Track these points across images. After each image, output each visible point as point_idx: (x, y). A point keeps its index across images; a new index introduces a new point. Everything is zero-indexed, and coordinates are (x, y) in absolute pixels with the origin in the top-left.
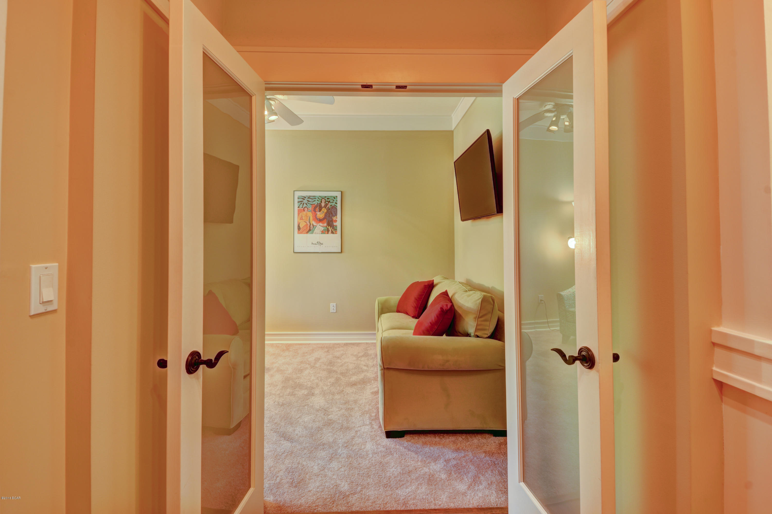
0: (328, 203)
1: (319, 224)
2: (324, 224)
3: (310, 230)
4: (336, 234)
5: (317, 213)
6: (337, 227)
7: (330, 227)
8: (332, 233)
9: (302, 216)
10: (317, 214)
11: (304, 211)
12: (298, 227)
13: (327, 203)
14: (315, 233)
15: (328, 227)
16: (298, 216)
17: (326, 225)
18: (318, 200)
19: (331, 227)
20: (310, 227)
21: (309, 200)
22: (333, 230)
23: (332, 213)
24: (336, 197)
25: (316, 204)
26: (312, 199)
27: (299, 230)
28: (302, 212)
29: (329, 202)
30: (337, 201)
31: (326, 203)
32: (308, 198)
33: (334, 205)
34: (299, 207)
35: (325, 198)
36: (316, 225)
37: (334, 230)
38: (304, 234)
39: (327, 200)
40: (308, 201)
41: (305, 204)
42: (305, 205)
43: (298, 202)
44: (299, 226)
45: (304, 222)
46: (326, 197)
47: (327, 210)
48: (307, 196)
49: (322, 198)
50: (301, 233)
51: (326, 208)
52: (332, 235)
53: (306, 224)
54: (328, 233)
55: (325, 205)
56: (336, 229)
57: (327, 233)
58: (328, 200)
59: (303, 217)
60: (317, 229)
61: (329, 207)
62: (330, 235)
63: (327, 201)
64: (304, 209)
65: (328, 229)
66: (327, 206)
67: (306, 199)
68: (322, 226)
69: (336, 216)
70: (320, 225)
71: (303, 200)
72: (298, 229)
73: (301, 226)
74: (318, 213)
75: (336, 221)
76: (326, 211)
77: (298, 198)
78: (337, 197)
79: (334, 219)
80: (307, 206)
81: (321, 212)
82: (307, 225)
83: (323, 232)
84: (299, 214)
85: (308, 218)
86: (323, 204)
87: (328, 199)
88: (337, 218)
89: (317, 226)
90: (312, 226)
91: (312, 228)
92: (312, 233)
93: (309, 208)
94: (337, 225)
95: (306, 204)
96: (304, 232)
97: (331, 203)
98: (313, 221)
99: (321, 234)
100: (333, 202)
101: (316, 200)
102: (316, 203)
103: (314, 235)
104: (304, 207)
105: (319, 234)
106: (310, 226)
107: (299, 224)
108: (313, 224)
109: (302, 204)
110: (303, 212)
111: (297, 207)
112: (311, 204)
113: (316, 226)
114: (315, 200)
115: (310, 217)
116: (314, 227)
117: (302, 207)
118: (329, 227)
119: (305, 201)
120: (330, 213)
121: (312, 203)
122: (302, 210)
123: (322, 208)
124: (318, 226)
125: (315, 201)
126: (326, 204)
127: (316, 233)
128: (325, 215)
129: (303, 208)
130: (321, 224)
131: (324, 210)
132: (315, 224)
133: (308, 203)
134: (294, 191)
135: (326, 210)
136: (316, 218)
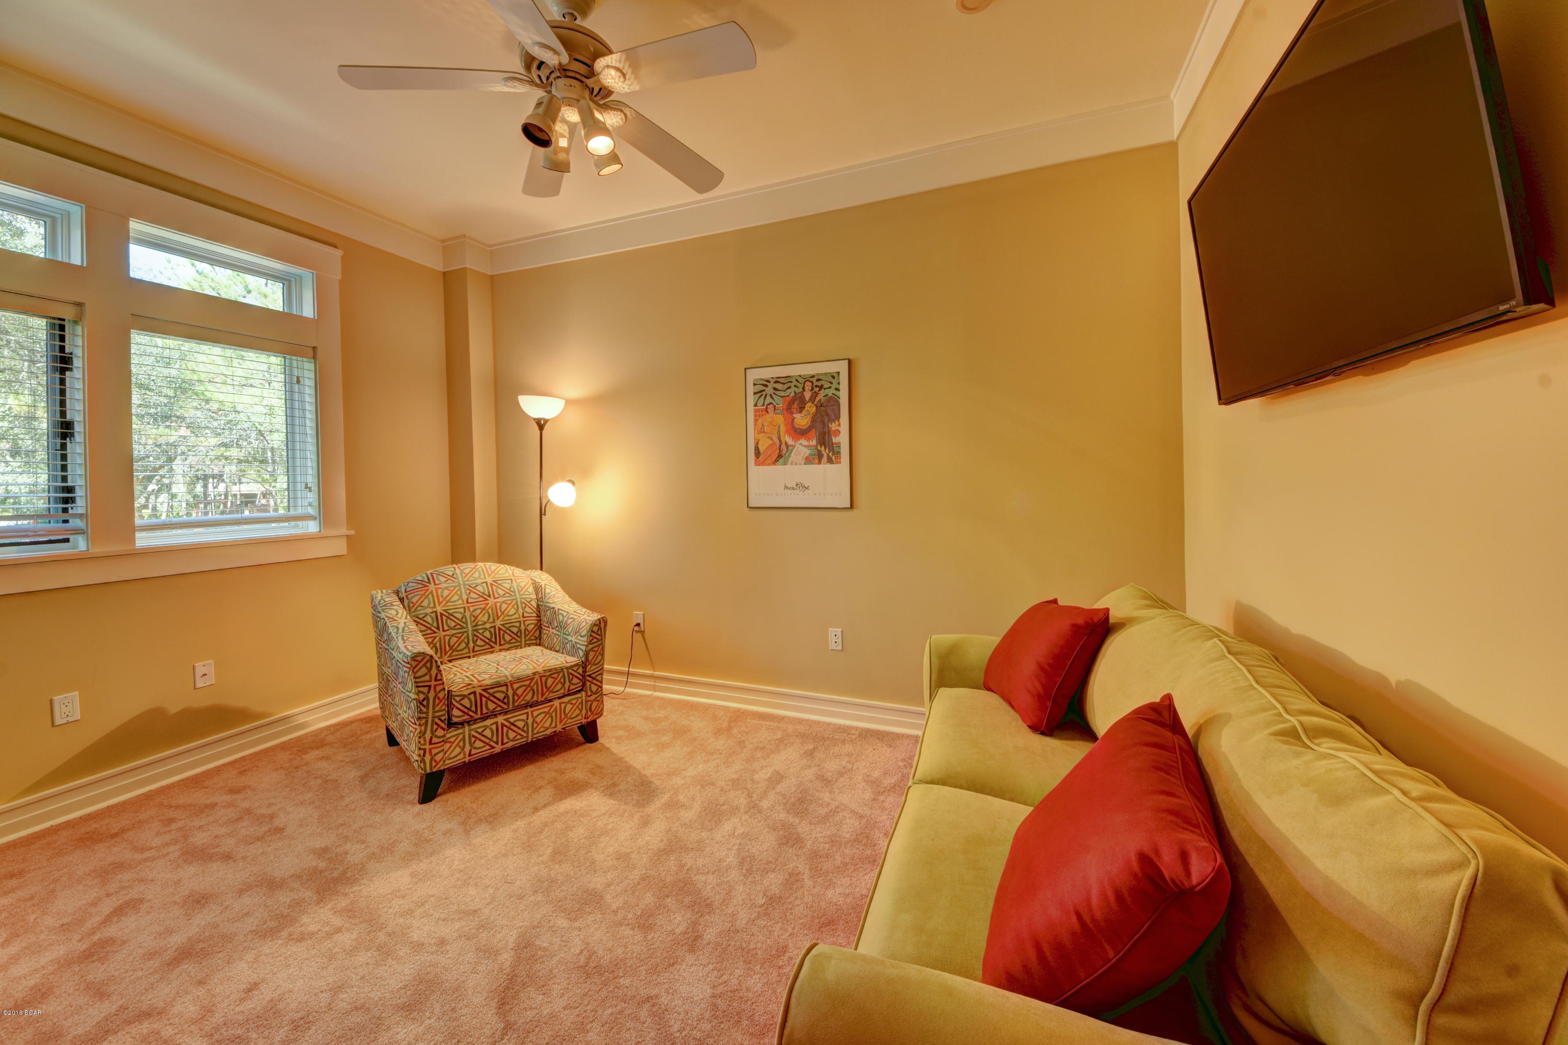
0: (819, 391)
1: (799, 442)
2: (811, 442)
3: (780, 456)
4: (837, 463)
5: (794, 415)
6: (840, 447)
7: (823, 447)
8: (830, 461)
9: (763, 425)
10: (794, 418)
11: (767, 412)
12: (755, 450)
13: (816, 389)
14: (792, 464)
15: (819, 448)
16: (755, 425)
17: (814, 442)
18: (795, 386)
19: (825, 449)
20: (780, 449)
21: (779, 386)
22: (831, 454)
23: (827, 415)
24: (836, 376)
25: (792, 394)
26: (784, 384)
27: (758, 458)
28: (762, 415)
29: (821, 387)
30: (839, 383)
31: (813, 391)
32: (776, 382)
33: (833, 394)
34: (756, 405)
35: (811, 379)
36: (793, 443)
37: (832, 456)
38: (769, 465)
39: (816, 383)
40: (775, 389)
41: (768, 397)
42: (769, 400)
43: (755, 393)
44: (758, 447)
45: (768, 439)
46: (813, 377)
47: (817, 407)
48: (773, 378)
49: (805, 380)
50: (763, 464)
51: (815, 403)
52: (829, 466)
53: (770, 442)
54: (820, 463)
55: (811, 396)
56: (839, 452)
57: (817, 461)
58: (819, 384)
59: (765, 428)
60: (795, 454)
61: (821, 400)
62: (825, 467)
63: (817, 386)
64: (767, 408)
65: (819, 452)
66: (818, 399)
67: (771, 385)
68: (805, 446)
69: (838, 421)
70: (801, 444)
71: (763, 388)
72: (755, 454)
73: (762, 449)
74: (798, 416)
75: (838, 433)
76: (814, 409)
77: (755, 385)
78: (838, 373)
79: (833, 429)
80: (772, 401)
81: (803, 412)
82: (774, 444)
83: (808, 461)
84: (756, 420)
85: (777, 427)
86: (807, 395)
87: (818, 380)
88: (839, 425)
89: (796, 448)
90: (784, 447)
91: (784, 452)
92: (785, 464)
93: (777, 406)
94: (840, 443)
95: (771, 395)
96: (769, 461)
97: (825, 389)
98: (786, 435)
99: (805, 464)
100: (830, 388)
101: (792, 385)
102: (791, 392)
103: (788, 467)
104: (766, 404)
105: (800, 464)
106: (780, 446)
107: (758, 443)
108: (786, 443)
109: (763, 396)
110: (765, 414)
111: (753, 405)
112: (782, 397)
113: (794, 446)
114: (789, 384)
115: (779, 427)
116: (790, 448)
117: (763, 405)
118: (821, 448)
119: (769, 390)
120: (824, 414)
121: (783, 394)
122: (762, 411)
123: (806, 404)
124: (797, 445)
125: (790, 387)
126: (815, 392)
127: (794, 463)
128: (813, 420)
129: (765, 407)
130: (804, 442)
131: (810, 408)
132: (790, 441)
133: (774, 393)
134: (745, 369)
135: (815, 408)
136: (793, 426)
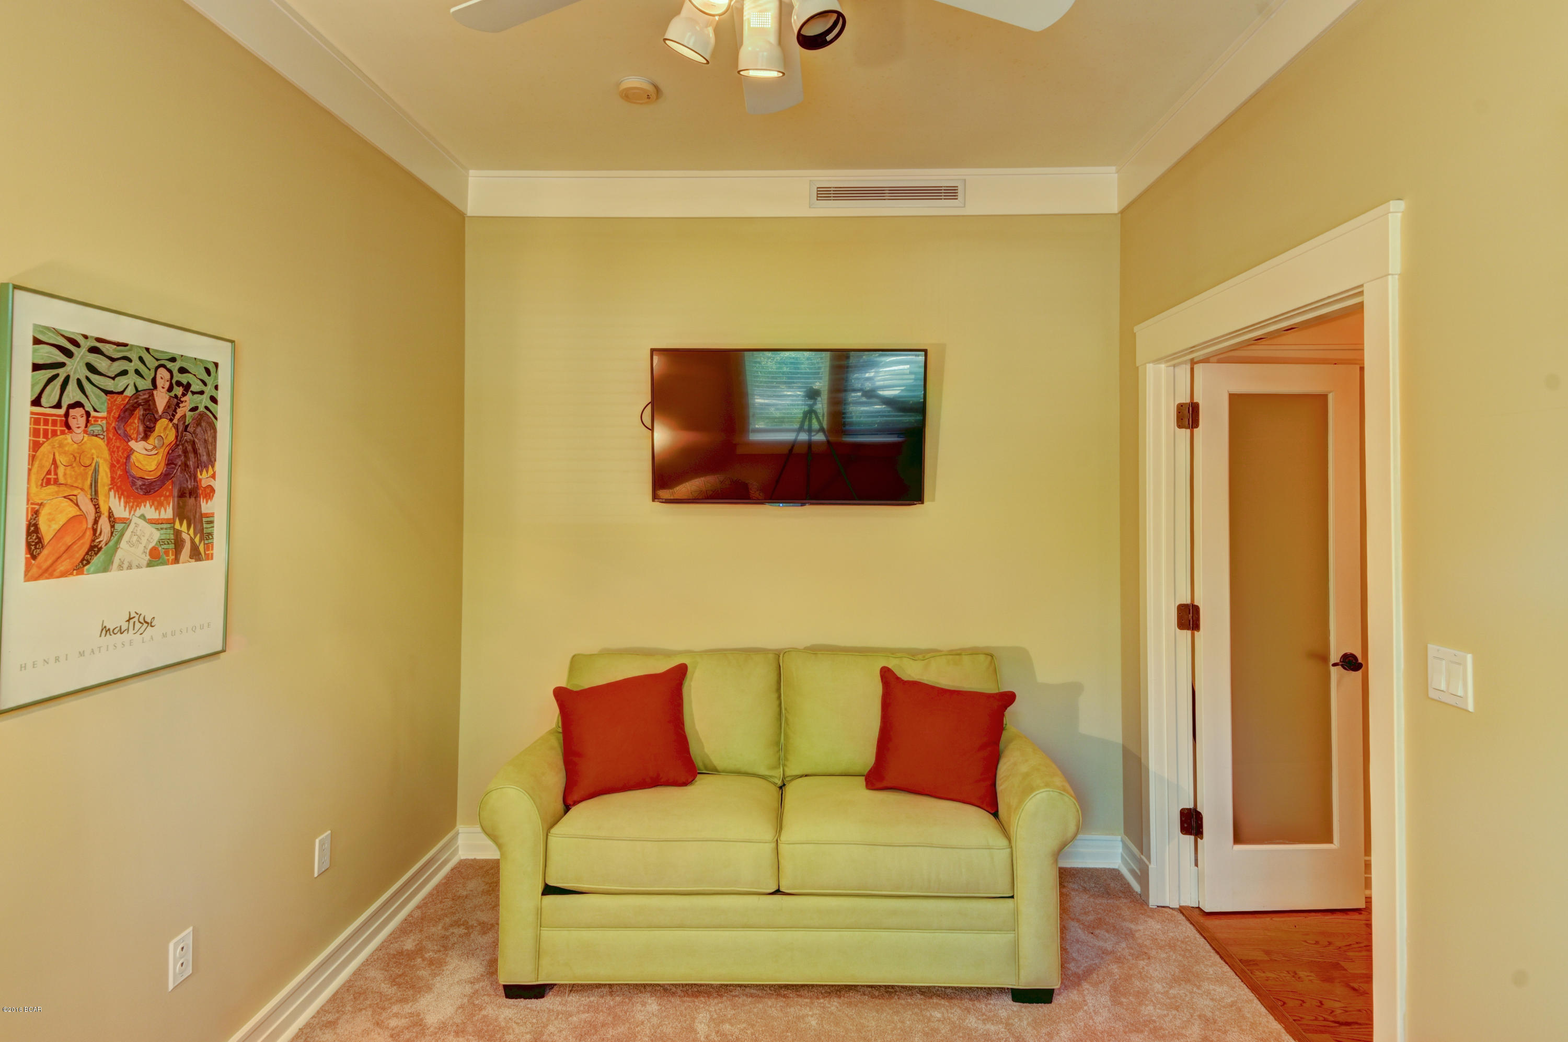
0: (184, 395)
1: (139, 512)
2: (163, 509)
3: (94, 549)
4: (207, 559)
5: (132, 444)
6: (212, 522)
7: (185, 522)
8: (196, 555)
9: (54, 462)
10: (132, 451)
11: (68, 427)
12: (29, 534)
13: (178, 391)
14: (120, 567)
15: (177, 526)
16: (32, 458)
17: (168, 512)
18: (137, 372)
19: (189, 528)
20: (95, 531)
21: (101, 363)
22: (197, 540)
23: (195, 451)
24: (212, 370)
25: (130, 392)
26: (113, 360)
27: (34, 557)
28: (54, 433)
29: (187, 387)
30: (216, 388)
31: (172, 394)
32: (94, 350)
33: (206, 408)
34: (36, 402)
35: (170, 365)
36: (125, 514)
37: (200, 542)
38: (64, 574)
39: (178, 377)
40: (91, 368)
41: (72, 387)
42: (72, 394)
43: (36, 367)
44: (36, 525)
45: (66, 503)
46: (173, 360)
47: (177, 432)
48: (86, 337)
49: (157, 364)
50: (47, 573)
51: (175, 421)
52: (194, 564)
53: (72, 511)
54: (176, 561)
55: (168, 406)
56: (210, 534)
57: (172, 557)
58: (184, 379)
59: (61, 471)
60: (128, 542)
61: (184, 416)
62: (187, 567)
63: (179, 384)
64: (67, 415)
65: (178, 533)
66: (180, 412)
67: (81, 355)
68: (151, 522)
69: (213, 467)
70: (143, 517)
71: (61, 358)
72: (28, 545)
73: (47, 530)
74: (138, 446)
75: (210, 492)
76: (171, 436)
77: (37, 341)
78: (216, 365)
79: (204, 484)
80: (83, 400)
81: (151, 440)
82: (81, 517)
83: (155, 557)
84: (35, 446)
85: (90, 471)
86: (161, 400)
87: (182, 370)
88: (213, 476)
89: (132, 526)
90: (104, 524)
91: (104, 538)
92: (106, 569)
93: (93, 413)
94: (212, 515)
95: (79, 383)
96: (63, 566)
97: (194, 393)
98: (112, 493)
99: (149, 565)
100: (202, 393)
101: (131, 367)
102: (127, 385)
103: (113, 575)
104: (64, 406)
105: (138, 567)
106: (96, 522)
107: (36, 513)
108: (111, 515)
109: (58, 383)
110: (63, 433)
111: (29, 398)
112: (107, 392)
113: (126, 522)
114: (122, 365)
115: (96, 471)
116: (119, 527)
117: (58, 406)
118: (181, 524)
119: (75, 368)
120: (189, 448)
121: (109, 385)
122: (54, 423)
123: (156, 420)
124: (135, 520)
125: (124, 373)
126: (176, 396)
127: (126, 565)
128: (170, 463)
129: (62, 411)
130: (148, 510)
131: (165, 431)
132: (119, 508)
133: (88, 378)
134: (12, 288)
135: (174, 431)
136: (126, 472)
